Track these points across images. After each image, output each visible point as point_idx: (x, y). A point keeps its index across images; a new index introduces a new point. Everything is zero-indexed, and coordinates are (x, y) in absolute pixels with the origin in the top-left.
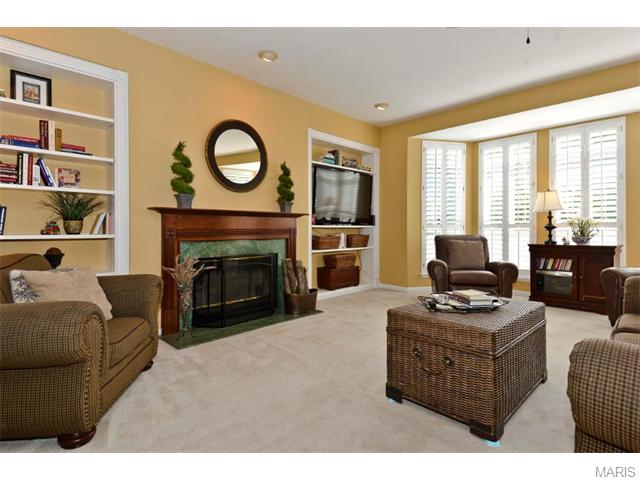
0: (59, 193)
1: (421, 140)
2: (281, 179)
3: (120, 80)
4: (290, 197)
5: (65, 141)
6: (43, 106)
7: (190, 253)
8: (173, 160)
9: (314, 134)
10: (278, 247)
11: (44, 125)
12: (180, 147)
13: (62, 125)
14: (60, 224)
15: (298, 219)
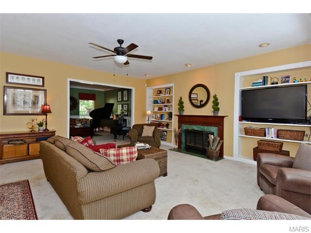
2: (213, 102)
3: (173, 85)
4: (218, 109)
8: (179, 102)
9: (241, 74)
10: (214, 130)
12: (181, 99)
15: (223, 117)
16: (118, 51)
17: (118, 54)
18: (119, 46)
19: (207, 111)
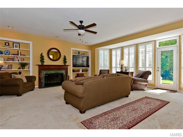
0: (21, 63)
1: (98, 49)
2: (64, 58)
3: (31, 43)
4: (66, 62)
5: (21, 54)
6: (18, 48)
7: (44, 73)
8: (40, 56)
9: (72, 49)
10: (63, 72)
11: (18, 51)
12: (42, 54)
13: (21, 51)
14: (21, 68)
15: (68, 66)
16: (81, 27)
17: (80, 29)
18: (80, 24)
19: (60, 62)
